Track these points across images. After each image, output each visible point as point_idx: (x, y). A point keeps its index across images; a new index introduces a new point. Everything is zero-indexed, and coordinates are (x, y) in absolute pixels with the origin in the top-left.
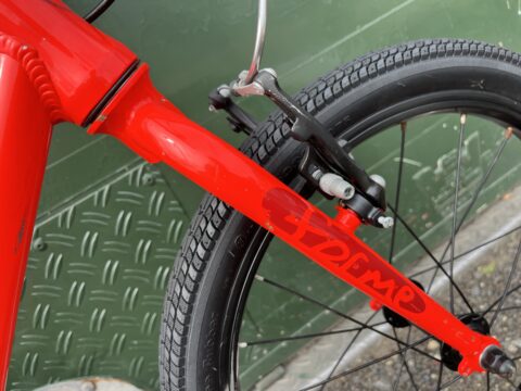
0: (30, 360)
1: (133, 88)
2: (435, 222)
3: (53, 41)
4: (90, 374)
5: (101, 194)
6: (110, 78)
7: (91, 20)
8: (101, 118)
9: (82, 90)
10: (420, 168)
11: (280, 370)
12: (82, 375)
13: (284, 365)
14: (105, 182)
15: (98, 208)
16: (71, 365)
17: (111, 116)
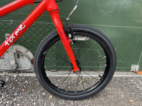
0: (22, 40)
1: (56, 12)
2: (97, 66)
3: (51, 2)
4: (28, 49)
5: (47, 24)
6: (54, 9)
7: (56, 2)
8: (50, 13)
9: (50, 9)
10: (100, 55)
11: (56, 70)
12: (27, 48)
13: (57, 70)
14: (49, 22)
15: (45, 26)
16: (27, 46)
17: (51, 13)
